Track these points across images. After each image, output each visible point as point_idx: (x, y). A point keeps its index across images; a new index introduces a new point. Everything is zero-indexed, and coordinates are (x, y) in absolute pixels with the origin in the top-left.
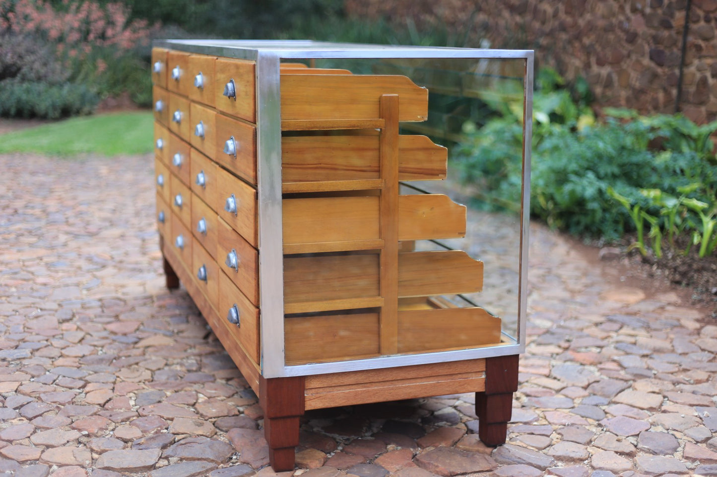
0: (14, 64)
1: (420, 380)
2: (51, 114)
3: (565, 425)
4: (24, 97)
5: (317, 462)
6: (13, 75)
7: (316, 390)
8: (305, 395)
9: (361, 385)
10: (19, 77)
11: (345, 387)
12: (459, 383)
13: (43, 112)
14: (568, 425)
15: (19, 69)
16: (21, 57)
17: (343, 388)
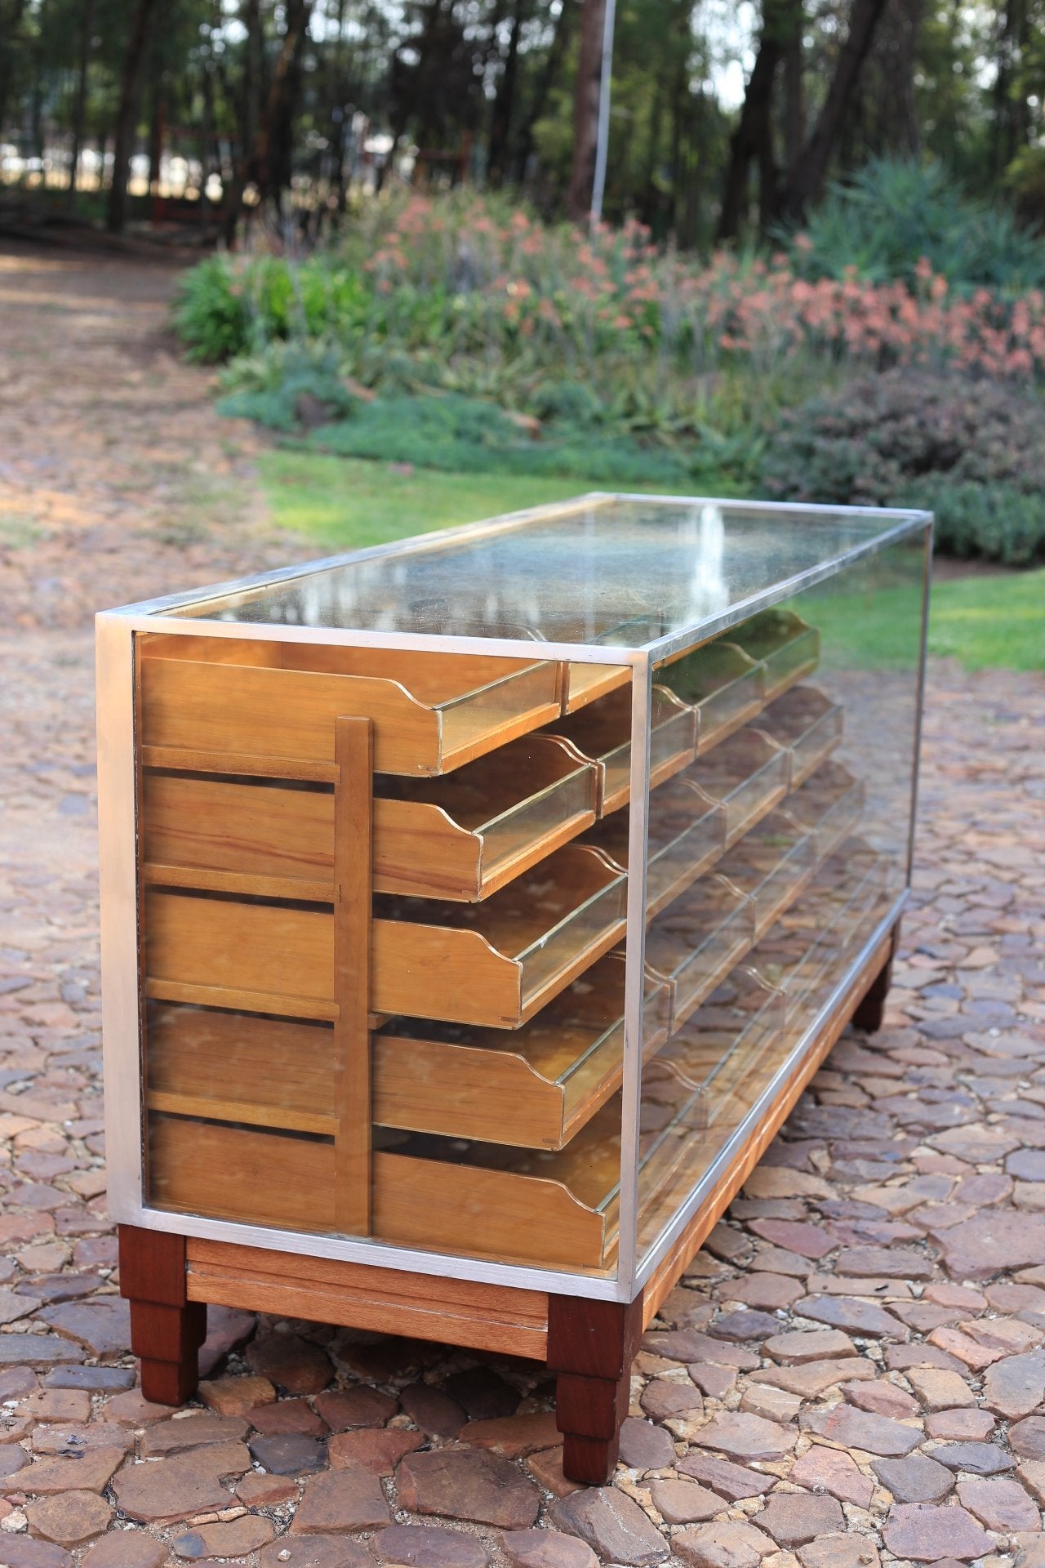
0: (953, 443)
1: (411, 1301)
2: (1010, 554)
3: (810, 1489)
4: (958, 512)
5: (239, 1405)
6: (947, 465)
7: (211, 1266)
8: (190, 1272)
9: (294, 1281)
10: (957, 471)
11: (263, 1275)
12: (492, 1329)
13: (993, 546)
14: (818, 1490)
15: (959, 455)
16: (971, 428)
17: (260, 1277)
